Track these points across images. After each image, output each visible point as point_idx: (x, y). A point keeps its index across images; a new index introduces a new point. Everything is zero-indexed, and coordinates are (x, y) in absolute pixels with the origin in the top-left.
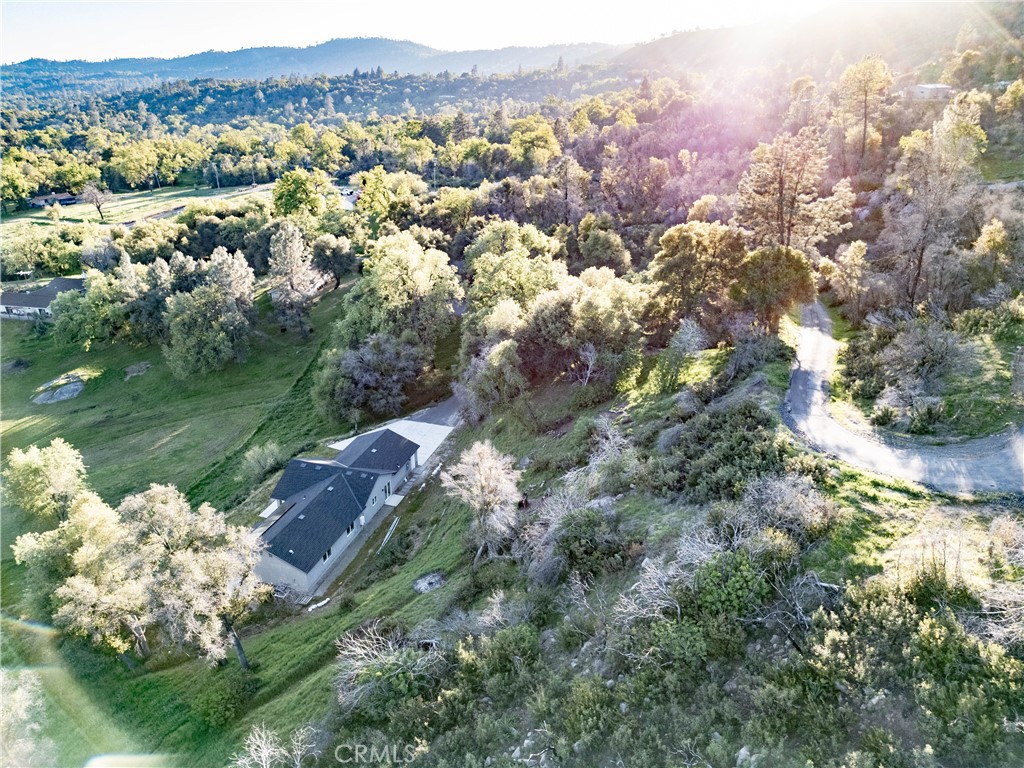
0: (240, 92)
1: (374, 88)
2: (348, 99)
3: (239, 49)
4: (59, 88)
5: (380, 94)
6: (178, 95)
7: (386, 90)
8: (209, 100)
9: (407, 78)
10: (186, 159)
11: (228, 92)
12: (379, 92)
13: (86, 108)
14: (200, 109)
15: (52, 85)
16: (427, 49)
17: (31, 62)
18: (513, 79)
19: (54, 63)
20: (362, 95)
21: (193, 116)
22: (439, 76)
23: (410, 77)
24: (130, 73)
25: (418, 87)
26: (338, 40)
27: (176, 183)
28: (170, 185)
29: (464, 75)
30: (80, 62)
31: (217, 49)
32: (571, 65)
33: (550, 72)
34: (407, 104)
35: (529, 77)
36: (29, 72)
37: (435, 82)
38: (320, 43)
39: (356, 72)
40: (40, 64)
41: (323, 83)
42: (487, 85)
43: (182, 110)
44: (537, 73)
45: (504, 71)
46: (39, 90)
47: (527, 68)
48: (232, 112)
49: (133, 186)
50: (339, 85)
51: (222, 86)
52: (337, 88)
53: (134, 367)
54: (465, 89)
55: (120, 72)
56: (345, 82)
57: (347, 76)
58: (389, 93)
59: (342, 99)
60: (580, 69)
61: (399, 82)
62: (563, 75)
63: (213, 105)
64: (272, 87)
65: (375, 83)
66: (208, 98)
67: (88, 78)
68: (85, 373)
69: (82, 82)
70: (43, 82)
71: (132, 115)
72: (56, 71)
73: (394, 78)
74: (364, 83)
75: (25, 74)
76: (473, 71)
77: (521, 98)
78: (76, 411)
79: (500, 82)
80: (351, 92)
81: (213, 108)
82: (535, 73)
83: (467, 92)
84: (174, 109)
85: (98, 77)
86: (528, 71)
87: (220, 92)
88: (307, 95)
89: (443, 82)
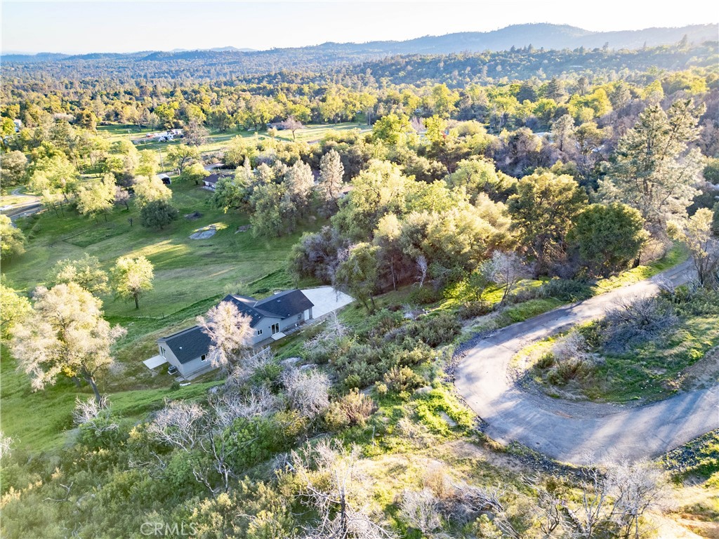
0: (430, 63)
1: (522, 60)
2: (499, 68)
3: (445, 34)
4: (334, 60)
5: (524, 65)
6: (392, 65)
7: (530, 61)
8: (409, 68)
9: (549, 52)
11: (423, 63)
12: (524, 63)
13: (338, 72)
14: (402, 74)
15: (332, 58)
16: (581, 30)
17: (327, 44)
18: (636, 53)
19: (338, 44)
20: (511, 65)
21: (396, 78)
22: (576, 50)
23: (552, 52)
24: (376, 50)
25: (555, 59)
26: (514, 26)
29: (595, 50)
30: (351, 43)
31: (431, 35)
32: (696, 39)
33: (673, 48)
34: (540, 72)
35: (651, 51)
36: (323, 50)
37: (570, 56)
38: (500, 28)
39: (513, 48)
40: (331, 45)
41: (486, 56)
42: (611, 58)
43: (392, 75)
44: (660, 48)
45: (632, 47)
46: (324, 61)
47: (651, 45)
48: (420, 76)
49: (326, 120)
50: (497, 58)
51: (420, 59)
52: (495, 60)
53: (244, 227)
54: (592, 61)
55: (371, 50)
56: (502, 56)
57: (505, 52)
58: (531, 63)
59: (495, 68)
60: (703, 44)
61: (542, 56)
62: (685, 50)
63: (411, 71)
64: (452, 59)
65: (524, 56)
66: (409, 66)
67: (353, 54)
68: (219, 226)
69: (348, 56)
70: (328, 56)
71: (361, 77)
72: (337, 49)
73: (540, 52)
74: (515, 57)
75: (321, 51)
76: (605, 47)
77: (637, 68)
78: (202, 246)
79: (624, 56)
80: (503, 63)
81: (410, 73)
82: (658, 48)
83: (593, 63)
84: (387, 73)
85: (358, 53)
86: (652, 47)
87: (419, 63)
88: (472, 66)
89: (576, 55)
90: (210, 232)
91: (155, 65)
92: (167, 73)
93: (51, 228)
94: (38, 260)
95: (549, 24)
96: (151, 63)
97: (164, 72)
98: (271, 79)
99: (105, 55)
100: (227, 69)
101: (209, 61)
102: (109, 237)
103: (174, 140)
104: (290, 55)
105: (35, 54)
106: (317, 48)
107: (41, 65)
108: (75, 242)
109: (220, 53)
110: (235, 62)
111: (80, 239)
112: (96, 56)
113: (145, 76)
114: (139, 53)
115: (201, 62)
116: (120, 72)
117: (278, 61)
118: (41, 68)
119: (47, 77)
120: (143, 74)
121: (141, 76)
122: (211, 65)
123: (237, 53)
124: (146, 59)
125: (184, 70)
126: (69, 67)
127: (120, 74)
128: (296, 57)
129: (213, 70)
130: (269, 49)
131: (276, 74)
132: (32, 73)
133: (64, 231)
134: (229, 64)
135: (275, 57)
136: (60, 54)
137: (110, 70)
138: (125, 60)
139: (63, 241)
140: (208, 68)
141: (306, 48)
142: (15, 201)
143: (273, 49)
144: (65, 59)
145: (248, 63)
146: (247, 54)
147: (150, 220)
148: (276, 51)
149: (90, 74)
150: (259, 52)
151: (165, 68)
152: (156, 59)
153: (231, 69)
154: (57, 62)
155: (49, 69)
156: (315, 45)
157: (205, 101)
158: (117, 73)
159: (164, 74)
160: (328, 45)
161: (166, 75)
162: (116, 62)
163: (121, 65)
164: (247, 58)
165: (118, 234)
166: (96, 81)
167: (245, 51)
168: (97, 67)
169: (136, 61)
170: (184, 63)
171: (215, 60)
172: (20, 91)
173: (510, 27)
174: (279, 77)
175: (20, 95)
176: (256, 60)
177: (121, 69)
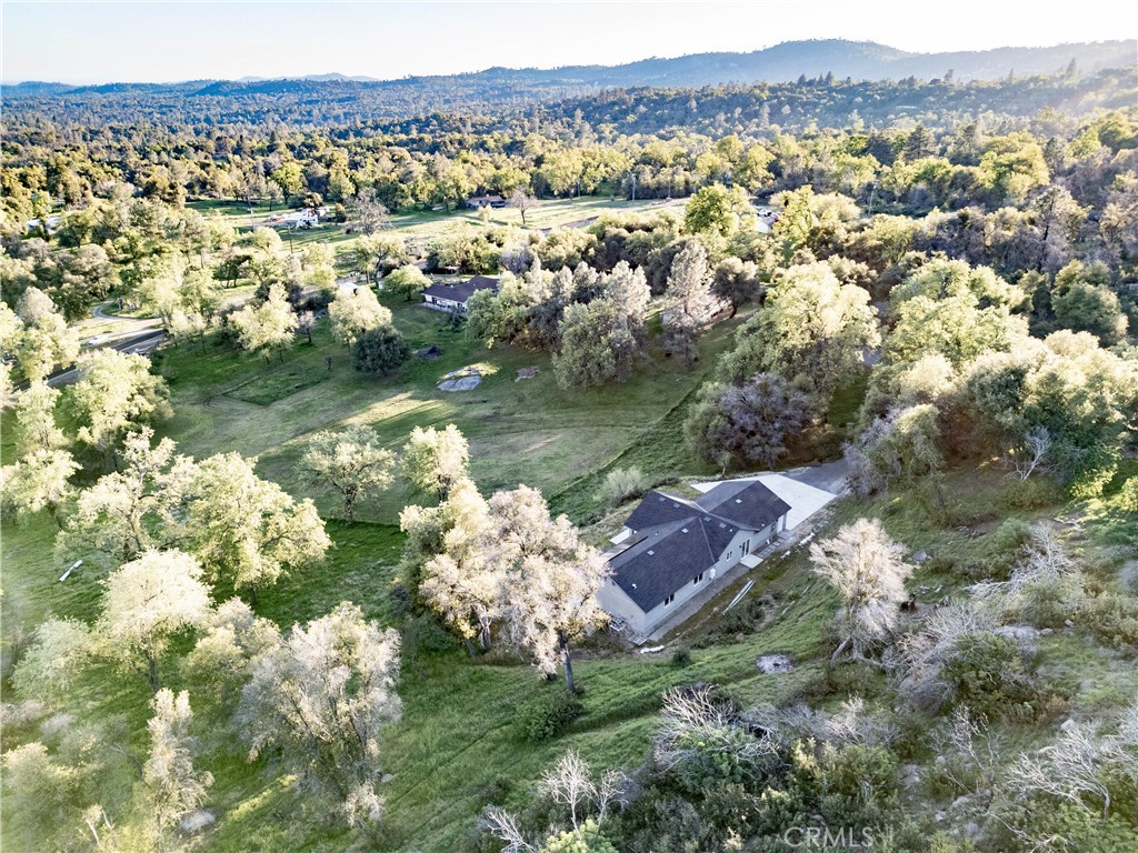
0: (674, 101)
1: (820, 97)
2: (786, 110)
3: (681, 55)
4: (510, 95)
5: (824, 104)
6: (614, 103)
7: (833, 99)
8: (642, 109)
9: (860, 85)
10: (609, 169)
11: (661, 101)
12: (824, 101)
13: (529, 115)
14: (631, 118)
15: (506, 92)
16: (893, 51)
18: (999, 87)
20: (804, 105)
21: (623, 125)
22: (902, 82)
23: (865, 84)
24: (573, 80)
25: (872, 96)
26: (789, 43)
27: (594, 193)
28: (588, 194)
29: (934, 81)
31: (659, 56)
32: (1087, 68)
33: (1053, 79)
34: (854, 115)
35: (1022, 84)
36: (489, 79)
37: (895, 90)
38: (767, 47)
39: (802, 78)
40: (499, 72)
41: (762, 91)
42: (962, 94)
43: (615, 119)
44: (1035, 80)
45: (988, 77)
46: (494, 97)
47: (1022, 73)
48: (661, 122)
49: (556, 193)
50: (779, 94)
51: (657, 94)
52: (777, 97)
53: (525, 370)
54: (932, 99)
55: (565, 80)
56: (787, 89)
57: (791, 84)
58: (836, 103)
59: (780, 109)
60: (1099, 74)
61: (850, 90)
62: (1073, 82)
63: (645, 114)
64: (707, 96)
65: (822, 91)
66: (641, 107)
67: (536, 85)
68: (484, 369)
69: (530, 89)
70: (498, 89)
71: (567, 123)
72: (511, 78)
73: (845, 85)
74: (808, 92)
75: (485, 82)
76: (947, 77)
77: (1005, 110)
78: (470, 403)
79: (980, 91)
80: (791, 101)
81: (644, 117)
82: (1031, 80)
83: (933, 103)
84: (607, 117)
85: (544, 85)
86: (1022, 78)
87: (654, 101)
88: (742, 105)
89: (904, 90)
90: (471, 379)
91: (218, 102)
92: (242, 115)
93: (193, 374)
94: (198, 428)
95: (844, 41)
96: (212, 100)
97: (237, 114)
98: (423, 125)
99: (135, 86)
100: (338, 110)
101: (306, 97)
102: (300, 388)
103: (321, 226)
104: (436, 88)
105: (17, 84)
106: (478, 76)
107: (31, 102)
108: (245, 397)
109: (324, 84)
110: (349, 99)
111: (252, 392)
112: (119, 87)
113: (208, 120)
114: (189, 83)
115: (291, 98)
116: (163, 113)
117: (419, 97)
118: (31, 107)
119: (45, 121)
120: (202, 117)
121: (199, 120)
122: (310, 102)
123: (349, 84)
124: (202, 92)
125: (268, 111)
126: (78, 105)
127: (165, 118)
128: (446, 91)
129: (315, 112)
130: (401, 78)
131: (427, 118)
132: (20, 115)
133: (216, 379)
134: (340, 101)
135: (412, 89)
136: (58, 85)
137: (147, 110)
138: (168, 95)
139: (224, 395)
140: (308, 107)
141: (461, 76)
142: (106, 329)
143: (407, 77)
144: (70, 92)
145: (370, 100)
146: (366, 85)
147: (373, 360)
148: (414, 80)
149: (115, 117)
150: (385, 84)
151: (235, 107)
152: (219, 93)
153: (346, 110)
154: (56, 97)
155: (45, 108)
156: (475, 72)
157: (339, 162)
158: (159, 116)
159: (236, 117)
160: (494, 72)
161: (240, 118)
162: (153, 98)
163: (163, 102)
164: (368, 91)
165: (314, 384)
166: (132, 128)
167: (363, 81)
168: (124, 106)
169: (187, 96)
170: (266, 100)
171: (315, 95)
172: (14, 144)
173: (783, 44)
174: (435, 122)
175: (16, 152)
176: (383, 95)
177: (165, 109)
